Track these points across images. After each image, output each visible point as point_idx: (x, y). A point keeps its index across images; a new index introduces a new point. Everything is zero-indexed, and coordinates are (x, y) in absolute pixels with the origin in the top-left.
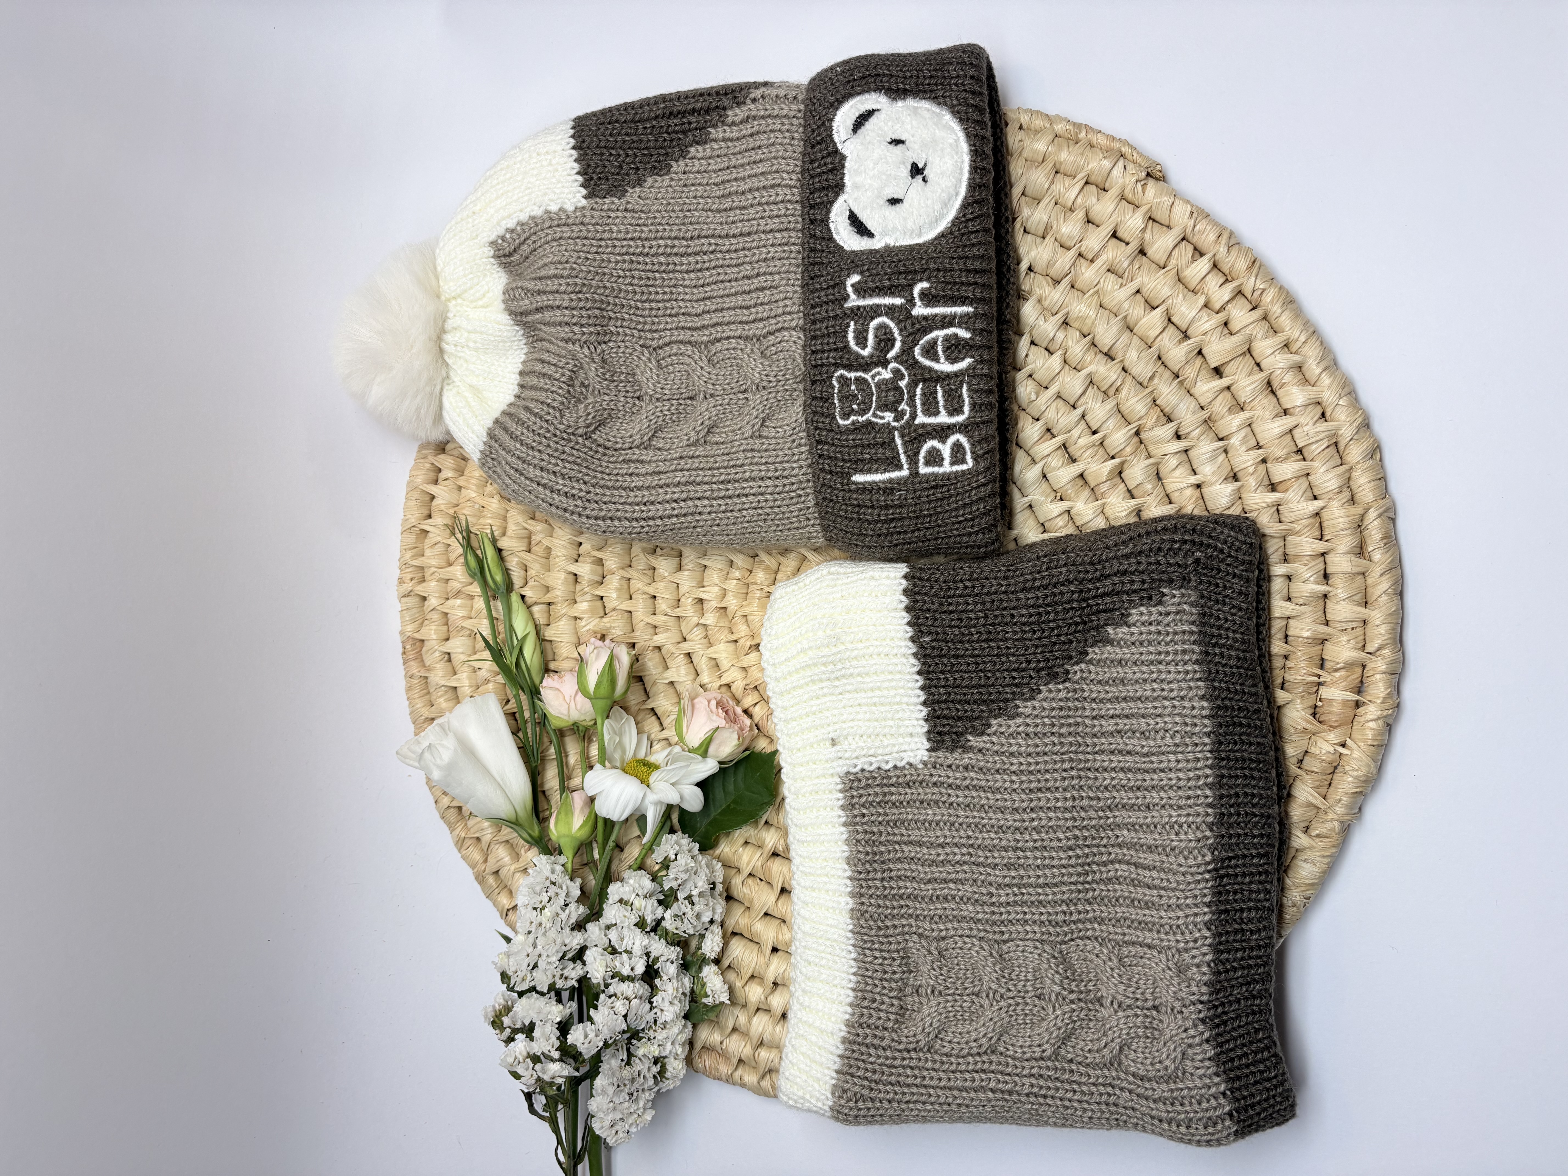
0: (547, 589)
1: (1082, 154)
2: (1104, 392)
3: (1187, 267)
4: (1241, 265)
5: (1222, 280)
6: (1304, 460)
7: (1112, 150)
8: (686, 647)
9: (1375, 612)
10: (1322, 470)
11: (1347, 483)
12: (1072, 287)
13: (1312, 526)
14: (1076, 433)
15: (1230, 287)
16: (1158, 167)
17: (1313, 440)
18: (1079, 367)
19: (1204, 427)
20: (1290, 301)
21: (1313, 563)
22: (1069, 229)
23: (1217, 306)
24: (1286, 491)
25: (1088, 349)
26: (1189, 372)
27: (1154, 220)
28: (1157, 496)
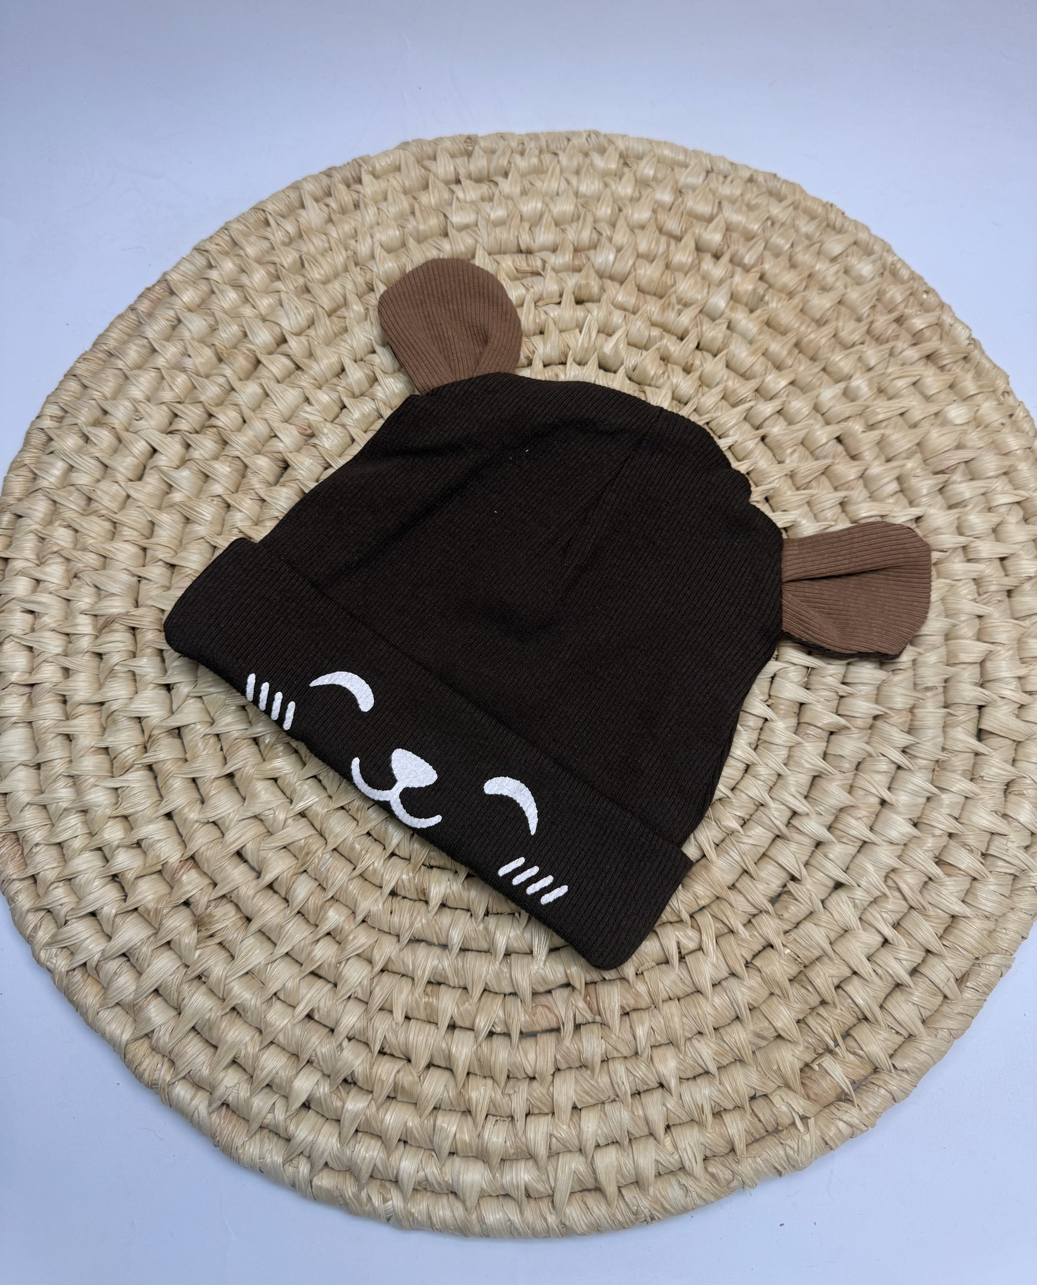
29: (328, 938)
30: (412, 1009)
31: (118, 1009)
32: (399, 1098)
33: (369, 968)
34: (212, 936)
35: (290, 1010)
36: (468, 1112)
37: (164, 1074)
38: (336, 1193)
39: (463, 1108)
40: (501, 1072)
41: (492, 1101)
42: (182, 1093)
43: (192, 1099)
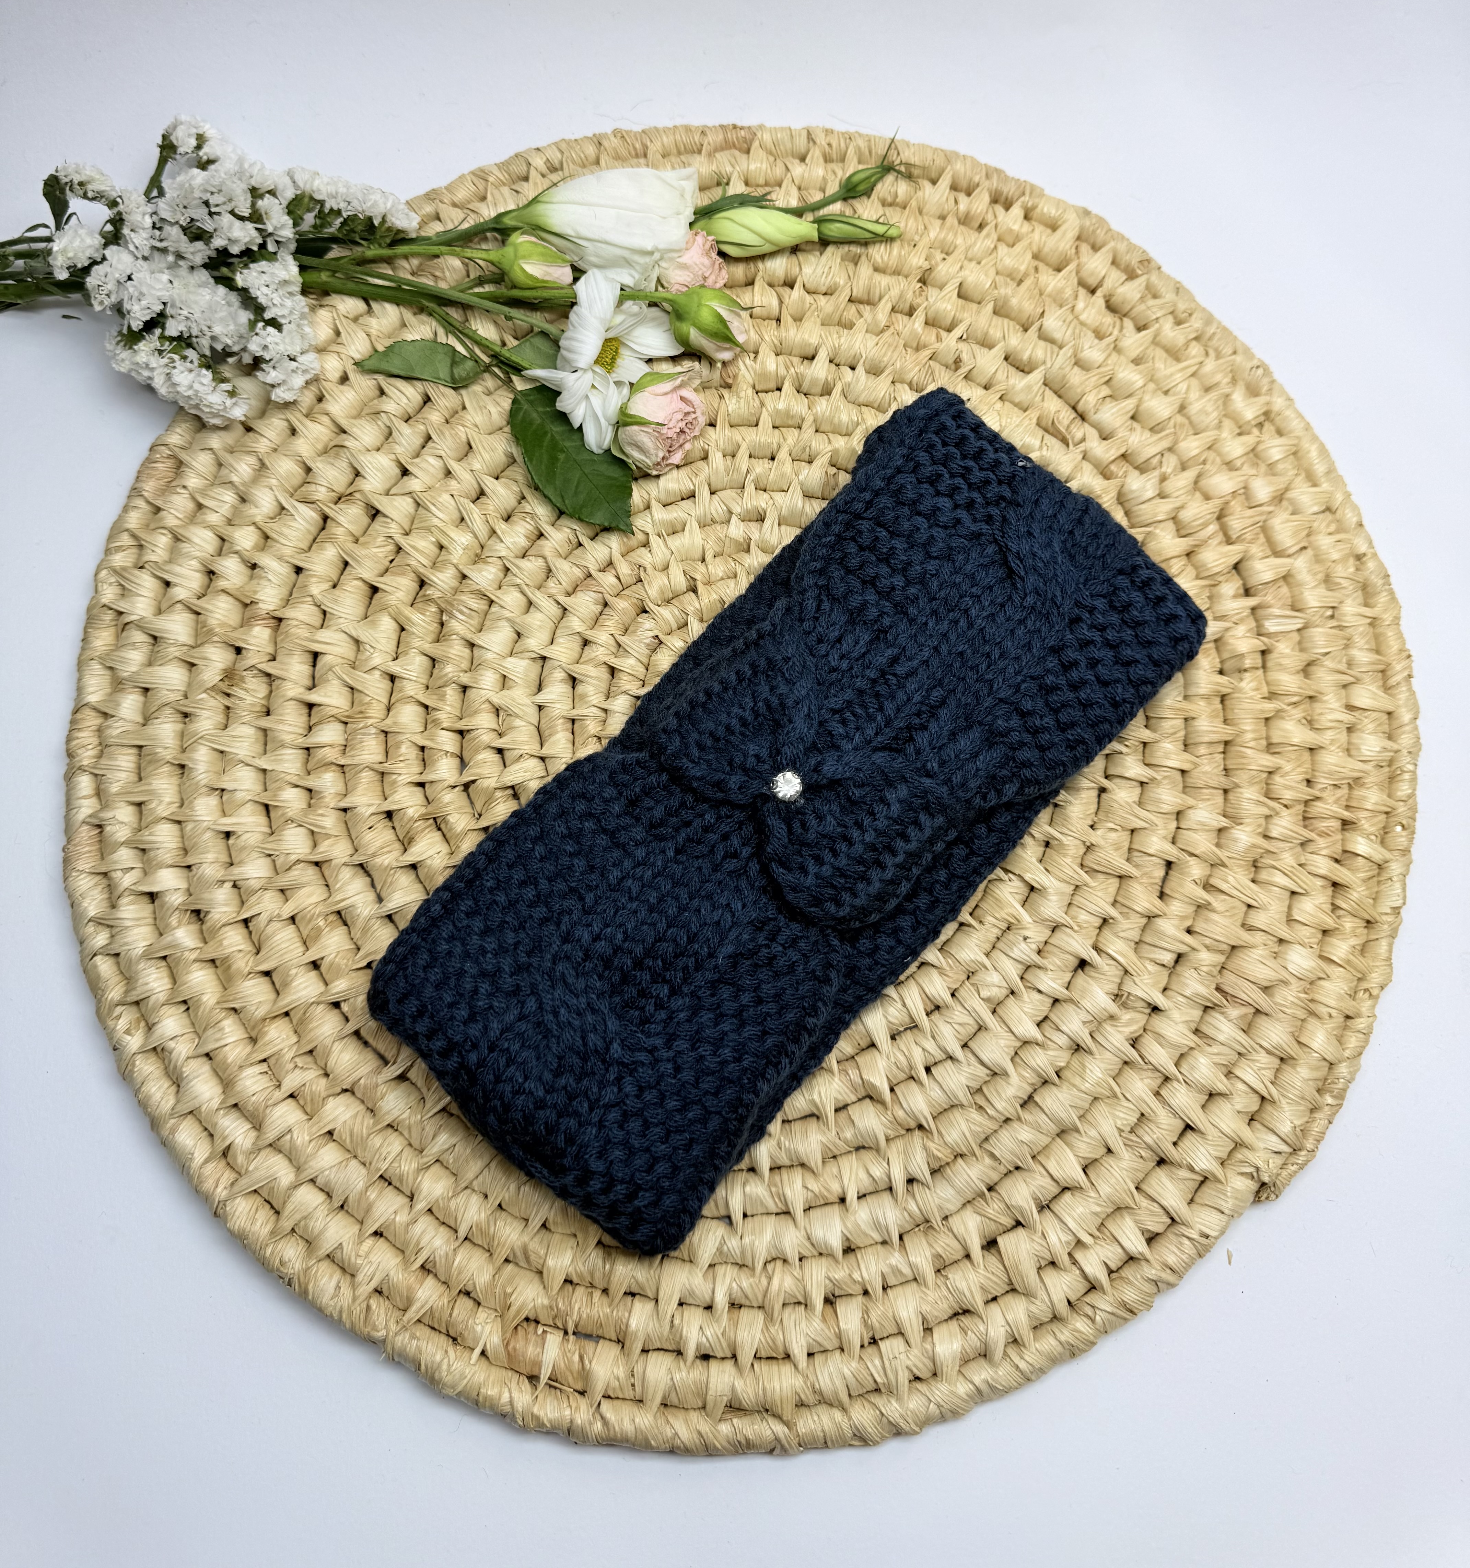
0: (798, 319)
1: (1303, 1098)
2: (980, 1090)
3: (1136, 1222)
4: (1130, 1295)
5: (1113, 1267)
6: (862, 1346)
7: (1304, 1136)
8: (704, 493)
9: (651, 1418)
10: (846, 1371)
11: (825, 1401)
12: (1126, 1063)
13: (774, 1348)
14: (930, 1045)
15: (1101, 1275)
16: (1273, 1196)
17: (887, 1363)
18: (1017, 1059)
19: (919, 1218)
20: (1073, 1352)
21: (724, 1344)
22: (1204, 1070)
23: (1079, 1256)
24: (824, 1320)
25: (1039, 1076)
26: (994, 1208)
27: (1202, 1182)
28: (834, 1144)
29: (306, 793)
30: (303, 918)
31: (108, 672)
32: (219, 971)
33: (308, 850)
34: (228, 695)
35: (219, 813)
36: (253, 1040)
37: (86, 757)
38: (102, 985)
39: (253, 1035)
40: (310, 1042)
41: (278, 1054)
42: (83, 785)
43: (84, 797)
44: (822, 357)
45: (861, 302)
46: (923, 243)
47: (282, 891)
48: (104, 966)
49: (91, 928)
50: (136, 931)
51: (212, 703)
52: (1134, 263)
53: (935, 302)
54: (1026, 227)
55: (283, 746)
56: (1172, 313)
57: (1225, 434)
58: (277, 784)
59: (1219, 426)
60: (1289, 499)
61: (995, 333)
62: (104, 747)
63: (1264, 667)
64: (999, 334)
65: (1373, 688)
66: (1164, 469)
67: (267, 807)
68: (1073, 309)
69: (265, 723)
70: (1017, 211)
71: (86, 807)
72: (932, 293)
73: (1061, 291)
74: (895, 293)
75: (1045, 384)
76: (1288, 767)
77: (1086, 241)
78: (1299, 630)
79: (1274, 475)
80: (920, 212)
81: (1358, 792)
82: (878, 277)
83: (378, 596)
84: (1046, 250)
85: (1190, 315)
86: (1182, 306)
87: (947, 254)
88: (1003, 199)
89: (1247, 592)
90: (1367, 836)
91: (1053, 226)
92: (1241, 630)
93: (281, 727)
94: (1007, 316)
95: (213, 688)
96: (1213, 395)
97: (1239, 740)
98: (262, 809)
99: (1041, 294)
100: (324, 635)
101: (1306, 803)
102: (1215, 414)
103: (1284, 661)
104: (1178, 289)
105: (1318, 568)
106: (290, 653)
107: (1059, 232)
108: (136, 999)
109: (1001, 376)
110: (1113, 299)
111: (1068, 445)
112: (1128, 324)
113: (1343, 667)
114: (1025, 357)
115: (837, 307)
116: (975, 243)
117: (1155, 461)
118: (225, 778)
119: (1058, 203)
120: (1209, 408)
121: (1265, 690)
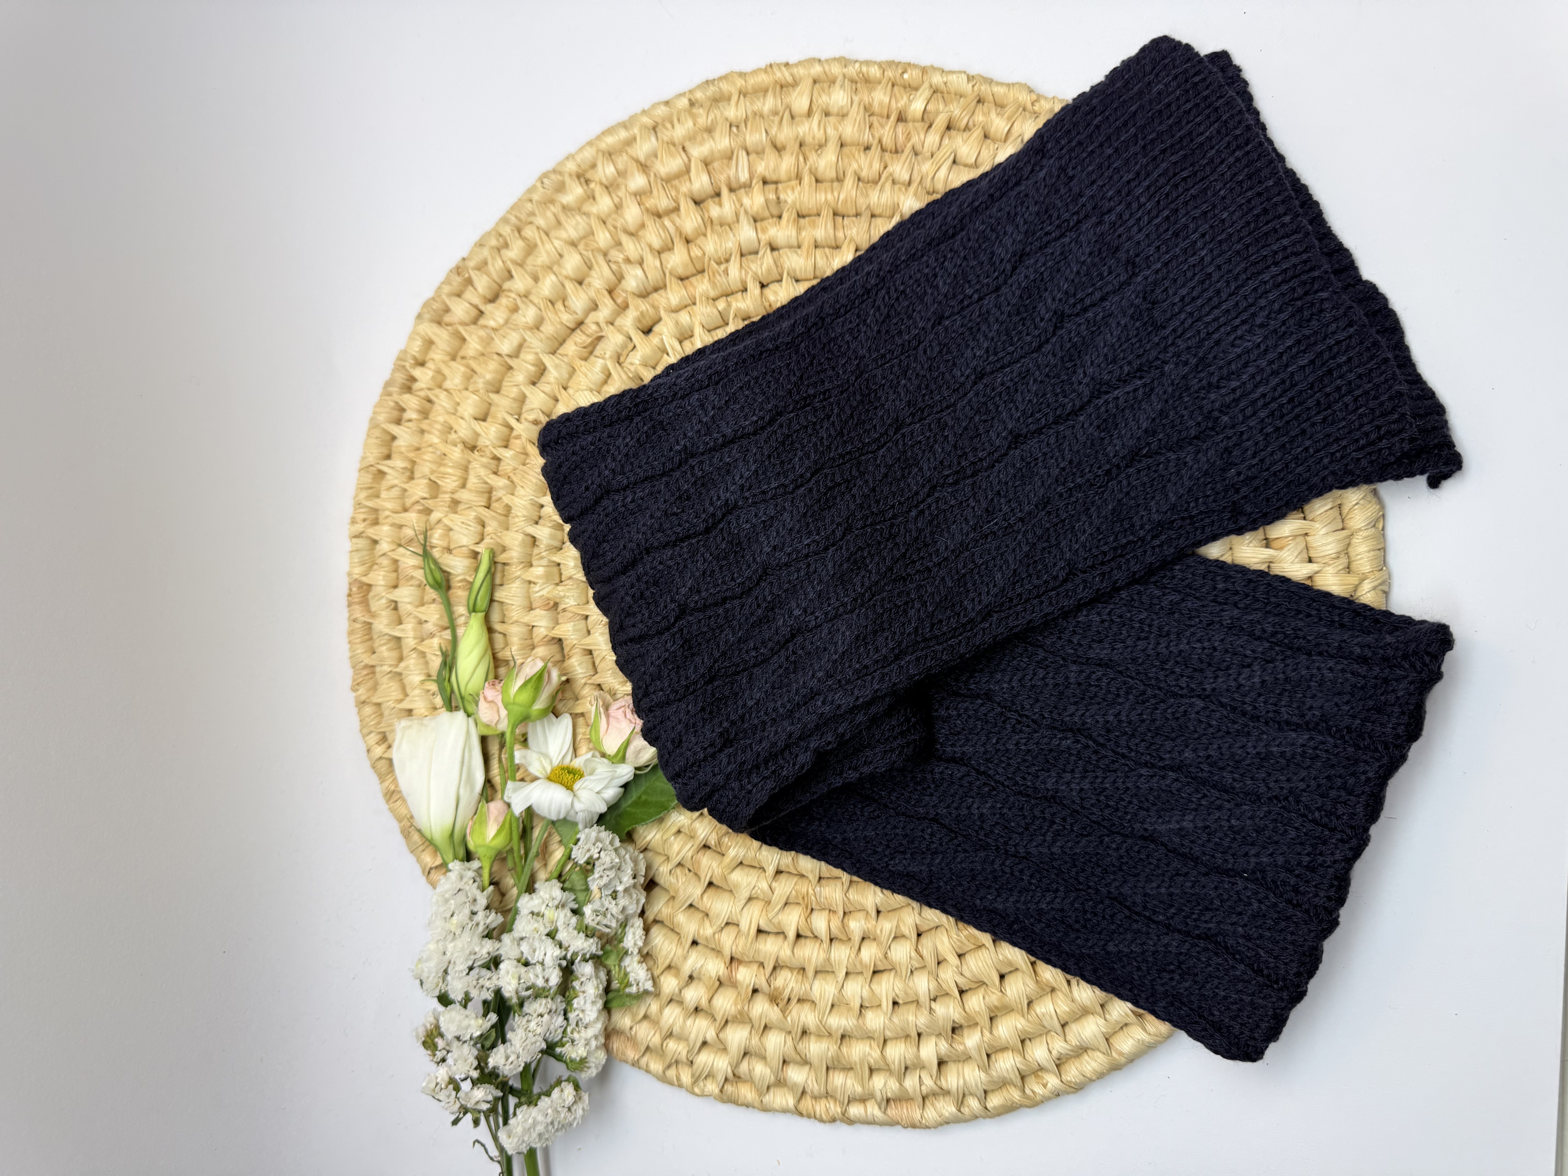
10: (1322, 532)
24: (1281, 549)
44: (532, 530)
45: (490, 498)
46: (443, 448)
47: (939, 963)
48: (994, 1101)
49: (965, 1110)
50: (967, 1077)
51: (794, 1013)
52: (459, 279)
53: (489, 440)
54: (430, 365)
55: (829, 960)
56: (499, 250)
57: (594, 209)
58: (858, 964)
59: (587, 215)
60: (646, 160)
61: (514, 392)
62: (827, 1095)
63: (776, 183)
64: (515, 390)
65: (794, 95)
66: (620, 260)
67: (874, 972)
68: (495, 330)
69: (810, 973)
70: (417, 372)
71: (873, 1110)
72: (483, 442)
73: (481, 339)
74: (483, 472)
75: (554, 353)
76: (855, 166)
77: (441, 316)
78: (748, 154)
79: (626, 172)
80: (418, 449)
81: (876, 108)
82: (469, 485)
83: (715, 882)
84: (448, 349)
85: (501, 235)
86: (494, 242)
87: (451, 428)
88: (408, 383)
89: (718, 194)
90: (910, 101)
91: (429, 343)
92: (746, 201)
93: (814, 960)
94: (501, 382)
95: (783, 1011)
96: (563, 218)
97: (833, 204)
98: (877, 976)
99: (483, 355)
100: (744, 925)
101: (883, 150)
102: (578, 218)
103: (772, 165)
104: (480, 244)
105: (699, 138)
106: (757, 951)
107: (435, 338)
108: (1019, 1079)
109: (547, 388)
110: (489, 296)
111: (602, 337)
112: (507, 285)
113: (777, 119)
114: (532, 368)
115: (493, 517)
116: (443, 407)
117: (614, 267)
118: (852, 1004)
119: (411, 338)
120: (574, 222)
121: (794, 183)
